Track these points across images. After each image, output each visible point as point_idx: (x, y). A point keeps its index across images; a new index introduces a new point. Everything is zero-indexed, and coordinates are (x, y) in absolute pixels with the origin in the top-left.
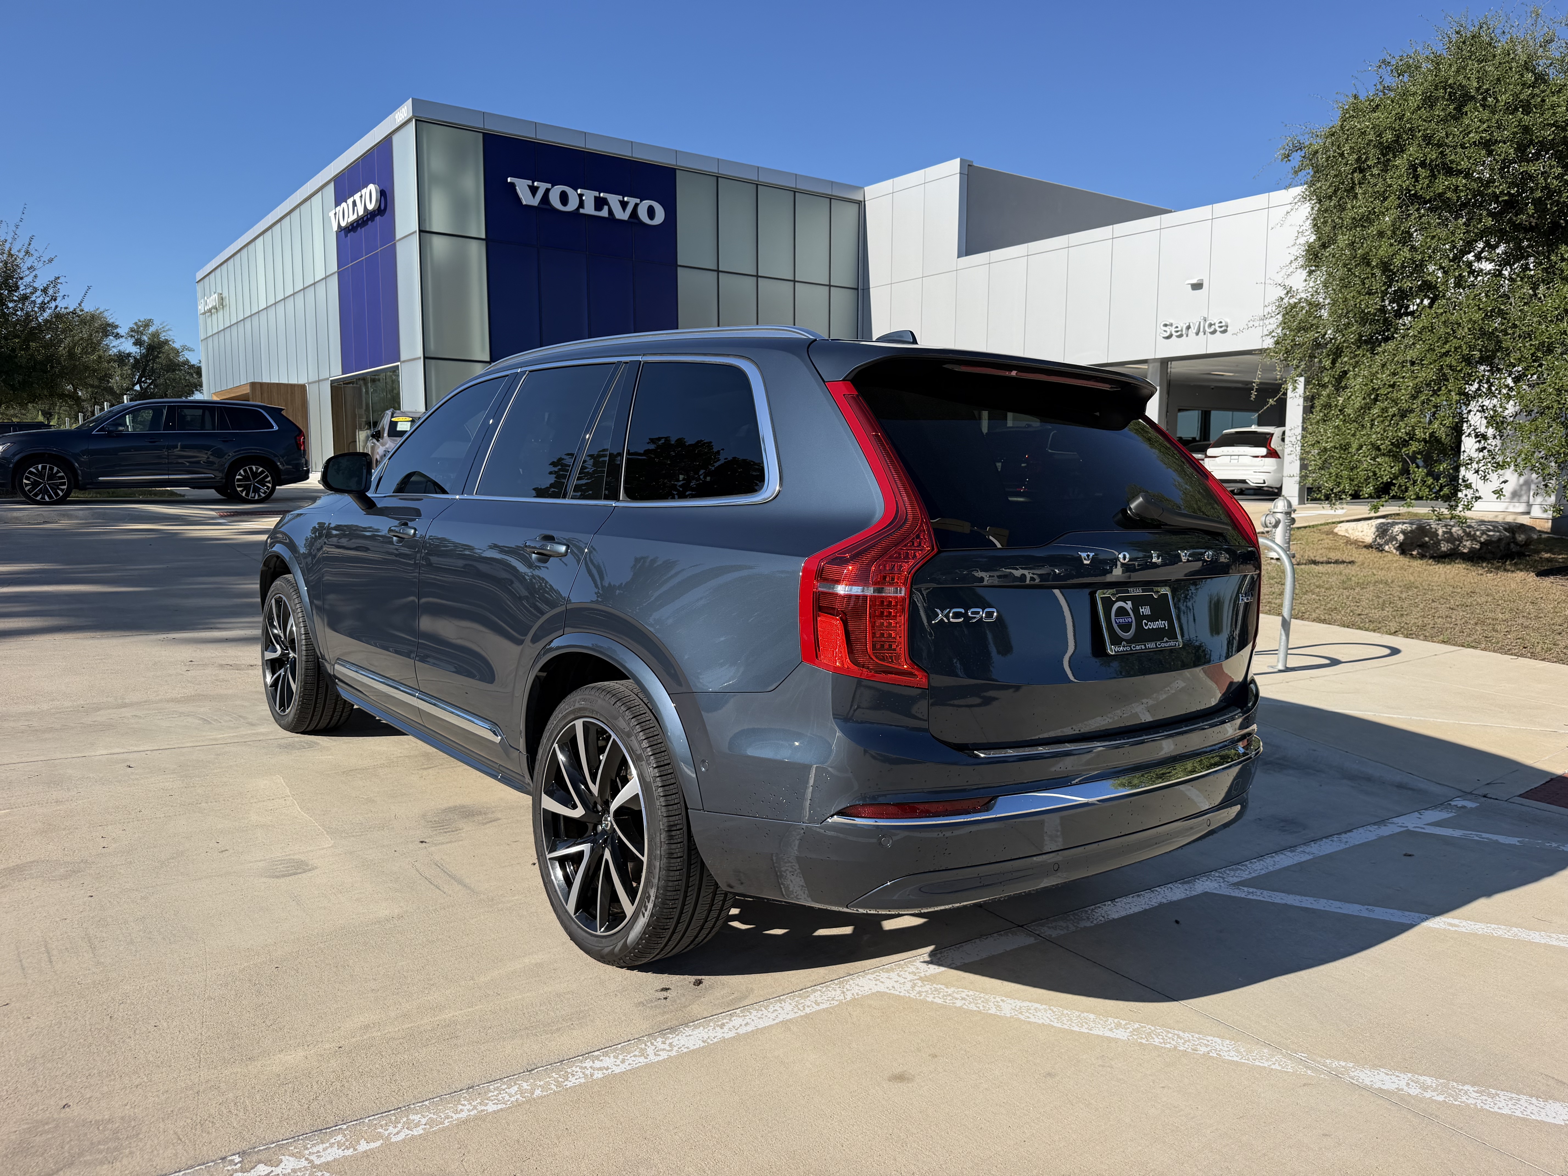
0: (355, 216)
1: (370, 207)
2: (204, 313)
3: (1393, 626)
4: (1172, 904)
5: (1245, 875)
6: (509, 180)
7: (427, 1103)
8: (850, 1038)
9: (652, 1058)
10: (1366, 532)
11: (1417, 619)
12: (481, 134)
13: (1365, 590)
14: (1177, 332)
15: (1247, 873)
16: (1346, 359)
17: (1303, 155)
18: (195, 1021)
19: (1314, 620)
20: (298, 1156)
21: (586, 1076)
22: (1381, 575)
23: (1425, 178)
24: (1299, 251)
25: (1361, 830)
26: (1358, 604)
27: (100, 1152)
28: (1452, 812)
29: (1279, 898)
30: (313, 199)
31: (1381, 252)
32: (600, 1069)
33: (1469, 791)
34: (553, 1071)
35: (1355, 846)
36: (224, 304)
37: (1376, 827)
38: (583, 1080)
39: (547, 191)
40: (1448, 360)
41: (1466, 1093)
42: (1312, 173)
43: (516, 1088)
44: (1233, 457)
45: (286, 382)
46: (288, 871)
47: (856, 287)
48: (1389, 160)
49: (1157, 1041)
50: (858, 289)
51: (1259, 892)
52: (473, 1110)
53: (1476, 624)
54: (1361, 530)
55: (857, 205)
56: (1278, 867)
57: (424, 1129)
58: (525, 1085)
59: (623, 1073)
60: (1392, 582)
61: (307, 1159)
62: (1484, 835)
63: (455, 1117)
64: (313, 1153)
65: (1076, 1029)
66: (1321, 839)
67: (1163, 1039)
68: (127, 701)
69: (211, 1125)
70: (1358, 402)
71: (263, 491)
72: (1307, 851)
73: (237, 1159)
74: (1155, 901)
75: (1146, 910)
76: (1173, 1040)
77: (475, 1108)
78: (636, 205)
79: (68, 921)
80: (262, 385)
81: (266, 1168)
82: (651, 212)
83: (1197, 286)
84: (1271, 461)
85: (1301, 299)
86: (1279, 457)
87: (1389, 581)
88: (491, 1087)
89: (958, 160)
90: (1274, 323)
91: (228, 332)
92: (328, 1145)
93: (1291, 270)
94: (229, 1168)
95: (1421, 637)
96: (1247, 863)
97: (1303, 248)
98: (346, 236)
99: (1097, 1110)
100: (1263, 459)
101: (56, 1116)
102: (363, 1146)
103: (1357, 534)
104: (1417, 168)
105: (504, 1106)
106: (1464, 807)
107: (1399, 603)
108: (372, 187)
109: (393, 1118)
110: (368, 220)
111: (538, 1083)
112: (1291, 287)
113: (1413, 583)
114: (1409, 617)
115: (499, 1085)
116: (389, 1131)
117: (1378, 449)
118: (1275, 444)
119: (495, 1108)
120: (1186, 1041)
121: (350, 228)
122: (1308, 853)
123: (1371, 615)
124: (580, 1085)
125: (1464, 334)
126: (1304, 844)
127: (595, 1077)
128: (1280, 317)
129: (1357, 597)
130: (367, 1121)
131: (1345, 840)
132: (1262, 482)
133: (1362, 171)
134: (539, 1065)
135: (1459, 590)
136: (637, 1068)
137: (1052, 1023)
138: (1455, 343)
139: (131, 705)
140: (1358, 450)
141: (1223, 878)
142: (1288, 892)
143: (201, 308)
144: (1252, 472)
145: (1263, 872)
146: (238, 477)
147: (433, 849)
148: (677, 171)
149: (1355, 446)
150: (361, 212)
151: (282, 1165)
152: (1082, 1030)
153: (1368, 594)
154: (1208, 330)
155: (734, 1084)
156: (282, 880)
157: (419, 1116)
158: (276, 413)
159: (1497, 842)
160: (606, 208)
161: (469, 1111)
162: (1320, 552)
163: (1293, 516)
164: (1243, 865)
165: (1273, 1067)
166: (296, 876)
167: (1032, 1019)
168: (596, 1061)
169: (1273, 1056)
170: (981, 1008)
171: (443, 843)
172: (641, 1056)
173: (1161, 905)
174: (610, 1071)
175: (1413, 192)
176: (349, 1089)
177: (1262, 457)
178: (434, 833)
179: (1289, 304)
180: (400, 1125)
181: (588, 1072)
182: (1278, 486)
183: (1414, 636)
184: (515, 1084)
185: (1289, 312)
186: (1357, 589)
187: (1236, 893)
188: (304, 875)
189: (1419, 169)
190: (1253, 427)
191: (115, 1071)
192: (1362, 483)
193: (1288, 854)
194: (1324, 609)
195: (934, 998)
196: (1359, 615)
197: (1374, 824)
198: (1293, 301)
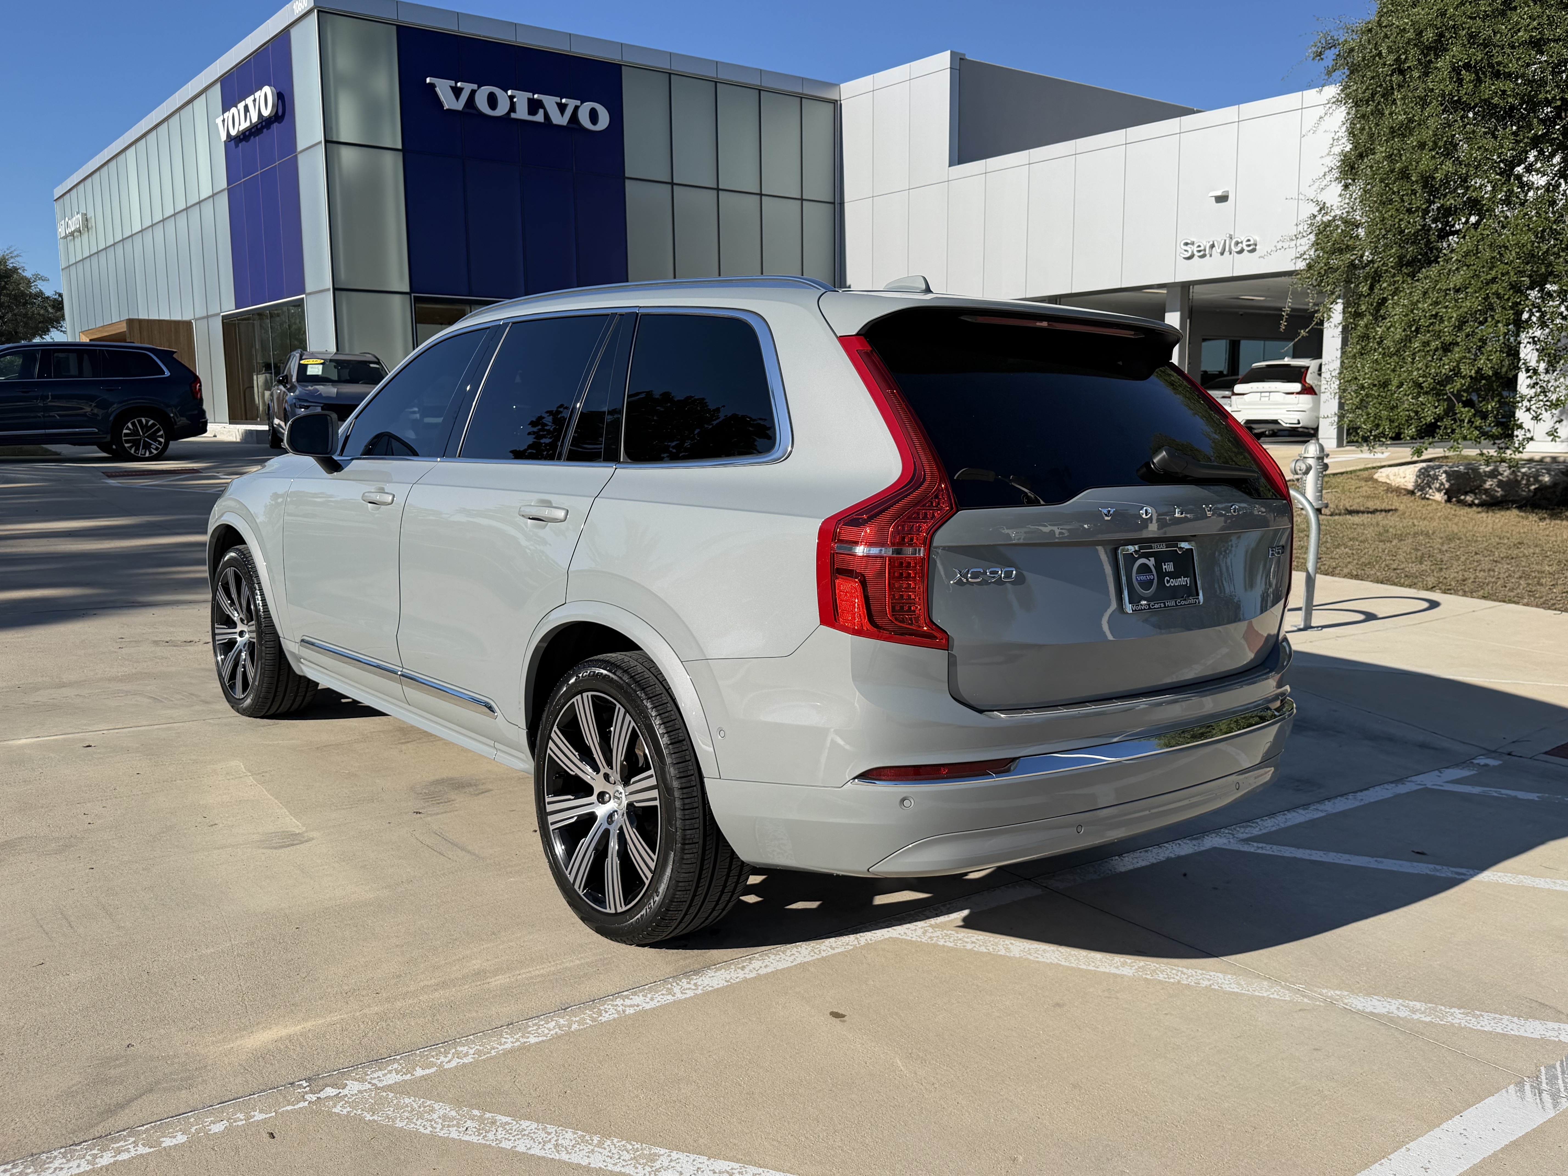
0: (248, 124)
1: (266, 113)
2: (66, 237)
3: (1431, 581)
4: (1179, 858)
5: (1256, 832)
6: (428, 80)
7: (471, 1037)
8: (866, 976)
9: (679, 996)
10: (1407, 477)
11: (1458, 573)
12: (395, 27)
13: (1402, 542)
14: (1199, 251)
15: (1257, 829)
16: (1385, 285)
17: (1338, 53)
18: (231, 975)
19: (1345, 576)
20: (362, 1080)
21: (618, 1012)
22: (1422, 525)
23: (1470, 81)
24: (1334, 161)
25: (1377, 788)
26: (1394, 558)
27: (175, 1080)
28: (1473, 770)
29: (1288, 852)
30: (196, 102)
31: (1421, 167)
32: (631, 1006)
33: (1493, 749)
34: (586, 1009)
35: (1370, 803)
36: (90, 226)
37: (1393, 785)
38: (616, 1016)
39: (473, 93)
40: (1495, 287)
41: (1452, 1015)
42: (1348, 73)
43: (553, 1023)
44: (1263, 394)
45: (167, 318)
46: (284, 842)
47: (832, 201)
48: (1430, 61)
49: (1161, 977)
50: (834, 203)
51: (1268, 847)
52: (515, 1042)
53: (1521, 577)
54: (1403, 475)
55: (833, 105)
56: (1289, 824)
57: (473, 1058)
58: (562, 1021)
59: (654, 1009)
60: (1434, 533)
61: (369, 1083)
62: (1503, 791)
63: (500, 1048)
64: (375, 1078)
65: (1084, 967)
66: (1336, 797)
67: (1167, 974)
68: (64, 680)
69: (272, 1058)
70: (1398, 333)
71: (154, 447)
72: (1320, 808)
73: (305, 1084)
74: (1162, 855)
75: (1153, 864)
76: (1177, 975)
77: (518, 1040)
78: (576, 108)
79: (76, 891)
80: (140, 321)
81: (333, 1090)
82: (594, 116)
83: (1222, 199)
84: (1306, 398)
85: (1336, 216)
86: (1315, 394)
87: (1430, 532)
88: (530, 1023)
89: (949, 52)
90: (1306, 243)
91: (94, 259)
92: (386, 1071)
93: (1325, 182)
94: (299, 1090)
95: (1461, 593)
96: (1258, 820)
97: (1339, 158)
98: (237, 146)
99: (1103, 1033)
100: (1298, 396)
101: (123, 1053)
102: (419, 1072)
103: (1399, 480)
104: (1461, 70)
105: (545, 1038)
106: (1486, 765)
107: (1439, 556)
108: (267, 89)
109: (442, 1050)
110: (263, 128)
111: (574, 1019)
112: (1324, 203)
113: (1457, 534)
114: (1448, 571)
115: (537, 1021)
116: (440, 1060)
117: (1419, 386)
118: (1310, 379)
119: (537, 1040)
120: (1189, 976)
121: (242, 137)
122: (1321, 811)
123: (1407, 569)
124: (614, 1019)
125: (1511, 258)
126: (1318, 802)
127: (627, 1013)
128: (1312, 237)
129: (1394, 550)
130: (418, 1052)
131: (1360, 798)
132: (1296, 422)
133: (1401, 72)
134: (572, 1004)
135: (1506, 541)
136: (667, 1004)
137: (1060, 962)
138: (1502, 267)
139: (70, 684)
140: (1399, 387)
141: (1233, 835)
142: (1298, 847)
143: (61, 231)
144: (1284, 411)
145: (1274, 829)
146: (125, 431)
147: (429, 819)
148: (623, 67)
149: (1395, 382)
150: (255, 119)
151: (348, 1088)
152: (1089, 968)
153: (1406, 546)
154: (1234, 249)
155: (760, 1015)
156: (282, 850)
157: (466, 1047)
158: (167, 356)
159: (1515, 798)
160: (541, 111)
161: (512, 1042)
162: (1357, 500)
163: (1326, 461)
164: (1253, 823)
165: (1271, 996)
166: (294, 847)
167: (1041, 959)
168: (626, 1000)
169: (1272, 987)
170: (991, 950)
171: (438, 814)
172: (668, 994)
173: (1169, 860)
174: (641, 1007)
175: (1456, 98)
176: (395, 1027)
177: (1298, 393)
178: (427, 804)
179: (1323, 222)
180: (450, 1056)
181: (620, 1009)
182: (1315, 426)
183: (1452, 591)
184: (552, 1020)
185: (1323, 231)
186: (1395, 542)
187: (1245, 848)
188: (301, 846)
189: (1463, 72)
190: (1286, 359)
191: (167, 1017)
192: (1403, 425)
193: (1301, 811)
194: (1357, 564)
195: (945, 942)
196: (1395, 569)
197: (1392, 782)
198: (1325, 219)
